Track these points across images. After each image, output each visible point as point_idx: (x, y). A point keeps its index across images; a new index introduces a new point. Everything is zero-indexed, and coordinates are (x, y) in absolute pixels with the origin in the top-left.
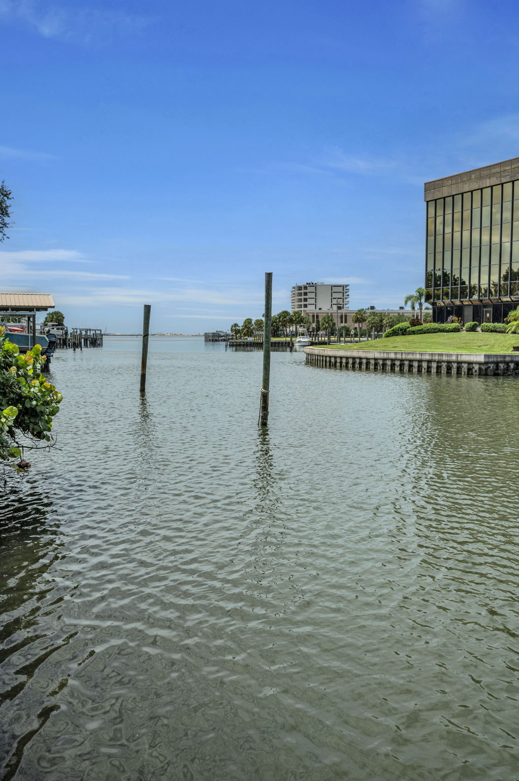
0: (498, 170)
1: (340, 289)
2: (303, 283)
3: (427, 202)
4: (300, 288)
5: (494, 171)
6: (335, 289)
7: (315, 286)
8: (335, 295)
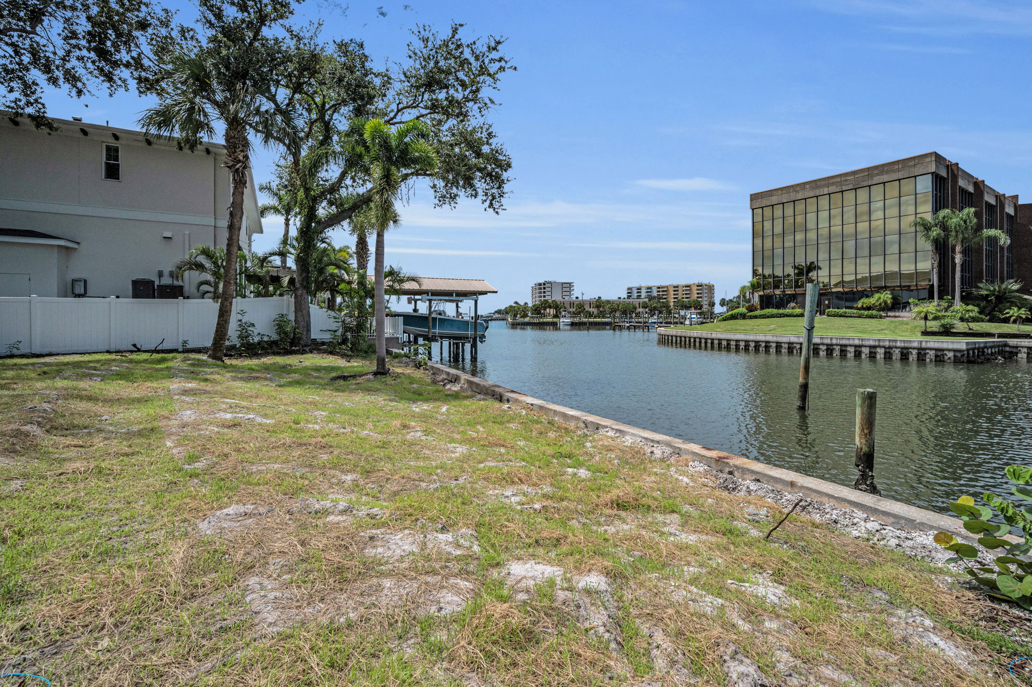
0: (838, 180)
1: (568, 285)
2: (542, 281)
3: (753, 210)
4: (540, 284)
5: (834, 180)
6: (564, 285)
7: (550, 283)
8: (564, 289)
